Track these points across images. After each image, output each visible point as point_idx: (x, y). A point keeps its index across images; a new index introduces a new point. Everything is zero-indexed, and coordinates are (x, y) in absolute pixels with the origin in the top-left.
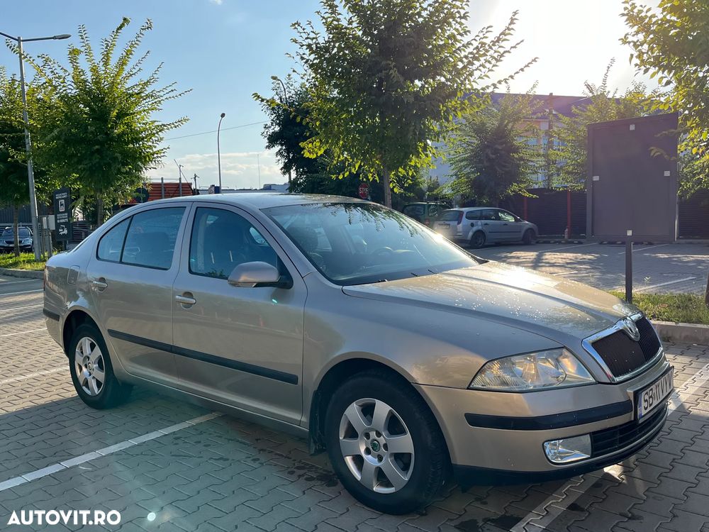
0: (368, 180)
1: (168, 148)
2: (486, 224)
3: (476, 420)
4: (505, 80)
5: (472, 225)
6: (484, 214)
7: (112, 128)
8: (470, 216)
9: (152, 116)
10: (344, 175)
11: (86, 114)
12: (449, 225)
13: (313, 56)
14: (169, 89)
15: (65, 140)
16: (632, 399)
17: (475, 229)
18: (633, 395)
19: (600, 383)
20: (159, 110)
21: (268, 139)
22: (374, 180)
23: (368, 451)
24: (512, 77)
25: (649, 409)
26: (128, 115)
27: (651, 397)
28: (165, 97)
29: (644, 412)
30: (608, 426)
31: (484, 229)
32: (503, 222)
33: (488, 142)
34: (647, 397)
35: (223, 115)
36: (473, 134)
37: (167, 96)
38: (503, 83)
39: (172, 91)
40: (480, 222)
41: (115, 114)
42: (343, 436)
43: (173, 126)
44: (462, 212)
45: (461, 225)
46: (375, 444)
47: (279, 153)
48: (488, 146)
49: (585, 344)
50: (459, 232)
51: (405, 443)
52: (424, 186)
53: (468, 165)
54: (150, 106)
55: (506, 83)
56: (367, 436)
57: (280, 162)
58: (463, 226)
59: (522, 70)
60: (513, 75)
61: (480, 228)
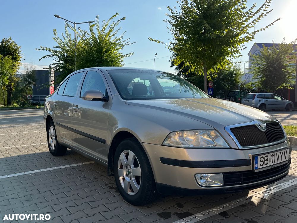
0: (199, 74)
1: (124, 64)
2: (267, 101)
3: (165, 161)
4: (264, 28)
5: (260, 101)
6: (266, 96)
7: (103, 56)
8: (259, 97)
9: (120, 51)
10: (188, 72)
11: (95, 50)
12: (249, 100)
13: (174, 21)
14: (127, 41)
15: (86, 61)
16: (251, 159)
17: (261, 102)
18: (252, 156)
19: (232, 148)
20: (123, 49)
21: (172, 63)
22: (202, 75)
23: (127, 175)
24: (267, 27)
25: (264, 166)
26: (110, 51)
27: (267, 160)
28: (125, 44)
29: (259, 167)
30: (235, 171)
31: (266, 103)
32: (276, 100)
33: (271, 64)
34: (262, 159)
35: (156, 54)
36: (264, 60)
37: (126, 44)
38: (263, 30)
39: (129, 42)
40: (263, 100)
41: (104, 50)
42: (119, 168)
43: (127, 55)
44: (255, 95)
45: (254, 100)
46: (129, 171)
47: (176, 69)
48: (270, 66)
49: (227, 129)
50: (254, 104)
51: (138, 171)
52: (240, 84)
53: (261, 74)
54: (119, 48)
55: (264, 30)
56: (127, 168)
57: (176, 72)
58: (255, 101)
59: (272, 24)
60: (268, 26)
61: (264, 102)
